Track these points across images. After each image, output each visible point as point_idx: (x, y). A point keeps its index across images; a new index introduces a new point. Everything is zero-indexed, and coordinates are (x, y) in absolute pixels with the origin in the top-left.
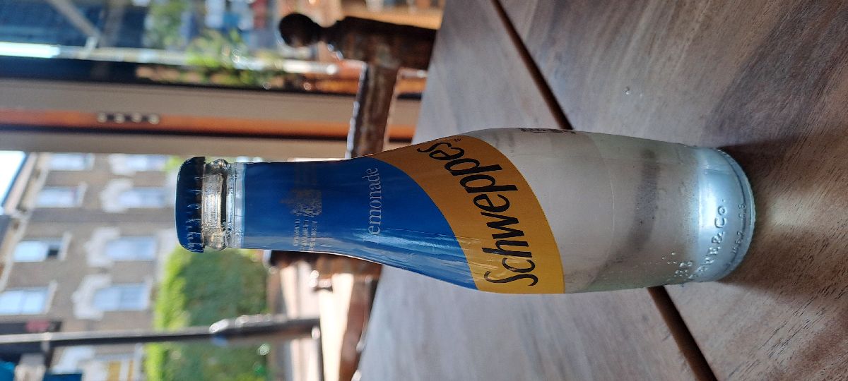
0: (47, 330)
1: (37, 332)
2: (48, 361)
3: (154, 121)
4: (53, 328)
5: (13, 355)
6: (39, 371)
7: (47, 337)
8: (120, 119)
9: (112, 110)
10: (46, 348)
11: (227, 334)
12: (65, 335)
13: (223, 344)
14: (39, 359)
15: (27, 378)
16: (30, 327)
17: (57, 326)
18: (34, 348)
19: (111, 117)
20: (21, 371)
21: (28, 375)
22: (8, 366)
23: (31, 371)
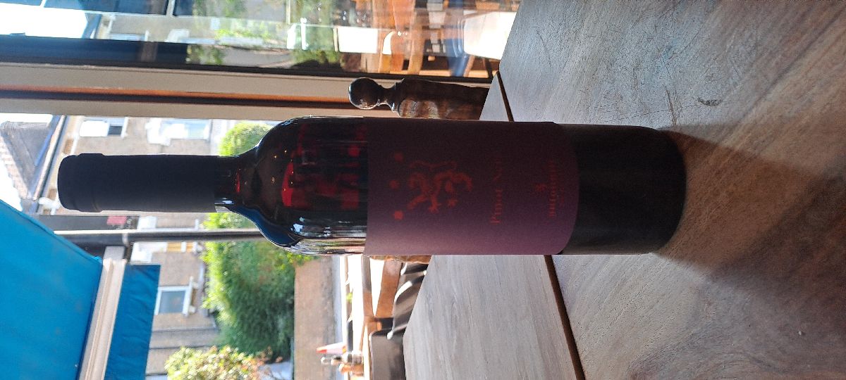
0: (126, 227)
1: (115, 227)
2: (127, 254)
4: (129, 222)
5: (97, 248)
6: (124, 262)
7: (126, 232)
10: (125, 240)
12: (140, 230)
14: (121, 250)
15: (112, 267)
16: (109, 222)
17: (134, 223)
18: (116, 241)
20: (106, 262)
21: (113, 266)
22: (97, 258)
23: (114, 262)
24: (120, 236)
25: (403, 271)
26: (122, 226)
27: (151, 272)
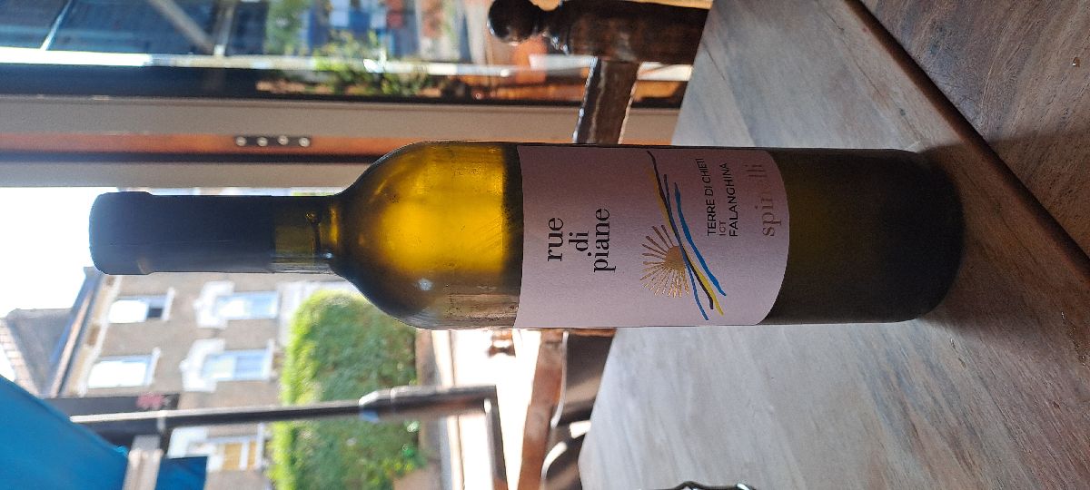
0: (162, 407)
1: (149, 409)
2: (165, 444)
3: (304, 143)
4: (167, 401)
5: (123, 437)
6: (156, 456)
7: (162, 414)
8: (263, 142)
9: (252, 132)
10: (161, 426)
11: (379, 408)
12: (182, 411)
13: (373, 419)
14: (155, 441)
15: (142, 461)
16: (141, 403)
17: (174, 401)
18: (148, 427)
19: (252, 140)
20: (134, 456)
21: (143, 459)
22: (121, 449)
23: (146, 456)
24: (153, 421)
25: (555, 421)
26: (157, 406)
27: (196, 465)
